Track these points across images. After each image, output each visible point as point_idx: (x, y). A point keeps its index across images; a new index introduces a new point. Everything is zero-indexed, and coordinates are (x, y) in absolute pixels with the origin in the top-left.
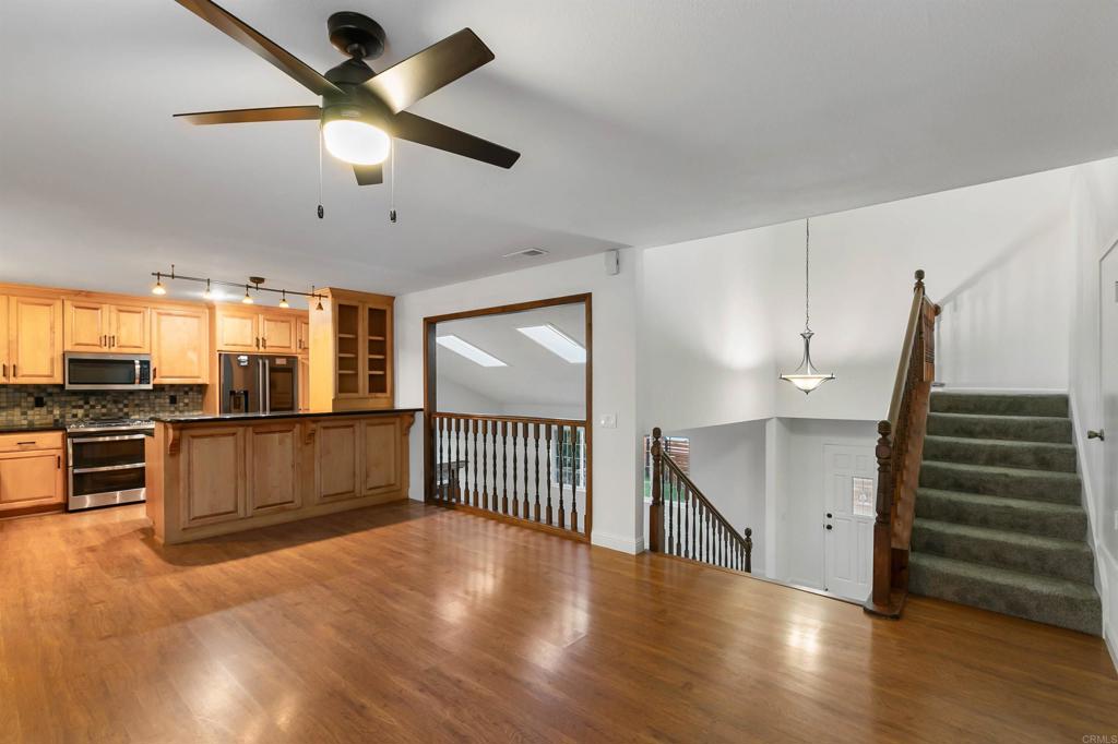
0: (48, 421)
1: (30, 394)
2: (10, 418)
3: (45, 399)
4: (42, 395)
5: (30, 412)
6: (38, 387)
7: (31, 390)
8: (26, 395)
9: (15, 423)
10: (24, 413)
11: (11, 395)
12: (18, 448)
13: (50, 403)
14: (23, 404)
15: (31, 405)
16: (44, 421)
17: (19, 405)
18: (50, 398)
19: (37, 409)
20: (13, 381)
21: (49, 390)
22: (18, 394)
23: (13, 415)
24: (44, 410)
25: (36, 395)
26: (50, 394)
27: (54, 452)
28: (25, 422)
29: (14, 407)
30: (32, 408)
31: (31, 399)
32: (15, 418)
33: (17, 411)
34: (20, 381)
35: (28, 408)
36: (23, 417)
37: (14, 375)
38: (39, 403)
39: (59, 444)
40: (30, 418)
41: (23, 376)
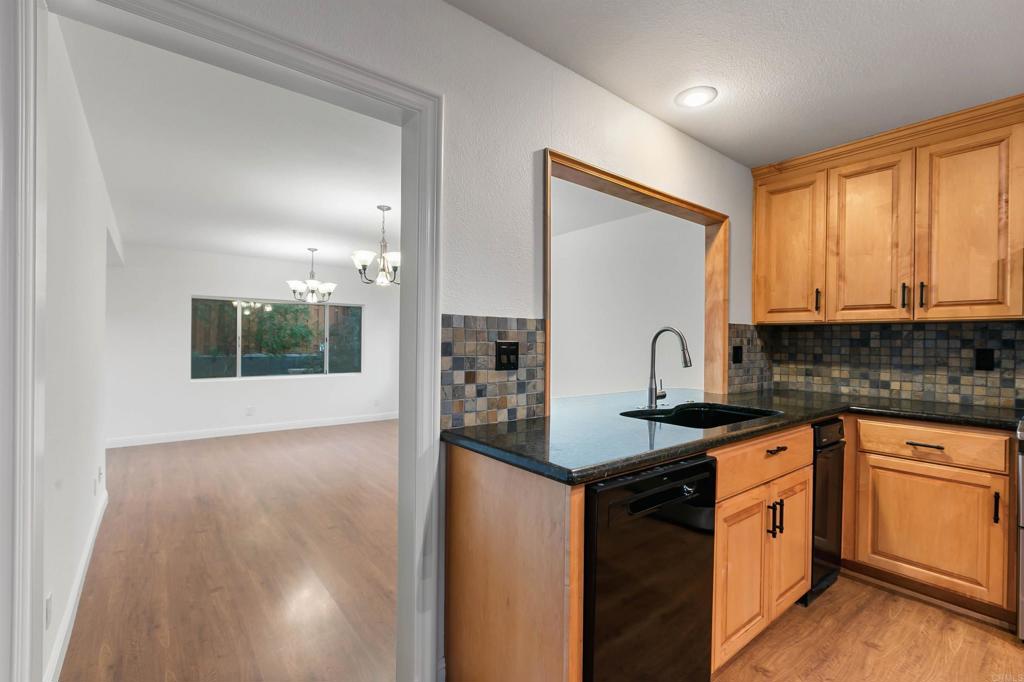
0: (1003, 401)
1: (966, 343)
2: (928, 387)
3: (997, 354)
4: (991, 344)
5: (965, 380)
6: (983, 327)
7: (969, 335)
8: (958, 344)
9: (938, 398)
10: (954, 381)
11: (930, 344)
12: (908, 452)
13: (1007, 363)
14: (954, 362)
15: (967, 364)
16: (994, 401)
17: (946, 365)
18: (1006, 352)
19: (979, 374)
20: (919, 315)
21: (1007, 335)
22: (942, 343)
23: (934, 383)
24: (994, 377)
25: (977, 345)
26: (1009, 344)
27: (986, 478)
28: (955, 399)
29: (936, 366)
30: (970, 372)
31: (968, 353)
32: (938, 389)
33: (942, 376)
34: (935, 314)
35: (961, 370)
36: (952, 388)
37: (922, 305)
38: (985, 362)
39: (1000, 464)
40: (966, 391)
41: (939, 305)
